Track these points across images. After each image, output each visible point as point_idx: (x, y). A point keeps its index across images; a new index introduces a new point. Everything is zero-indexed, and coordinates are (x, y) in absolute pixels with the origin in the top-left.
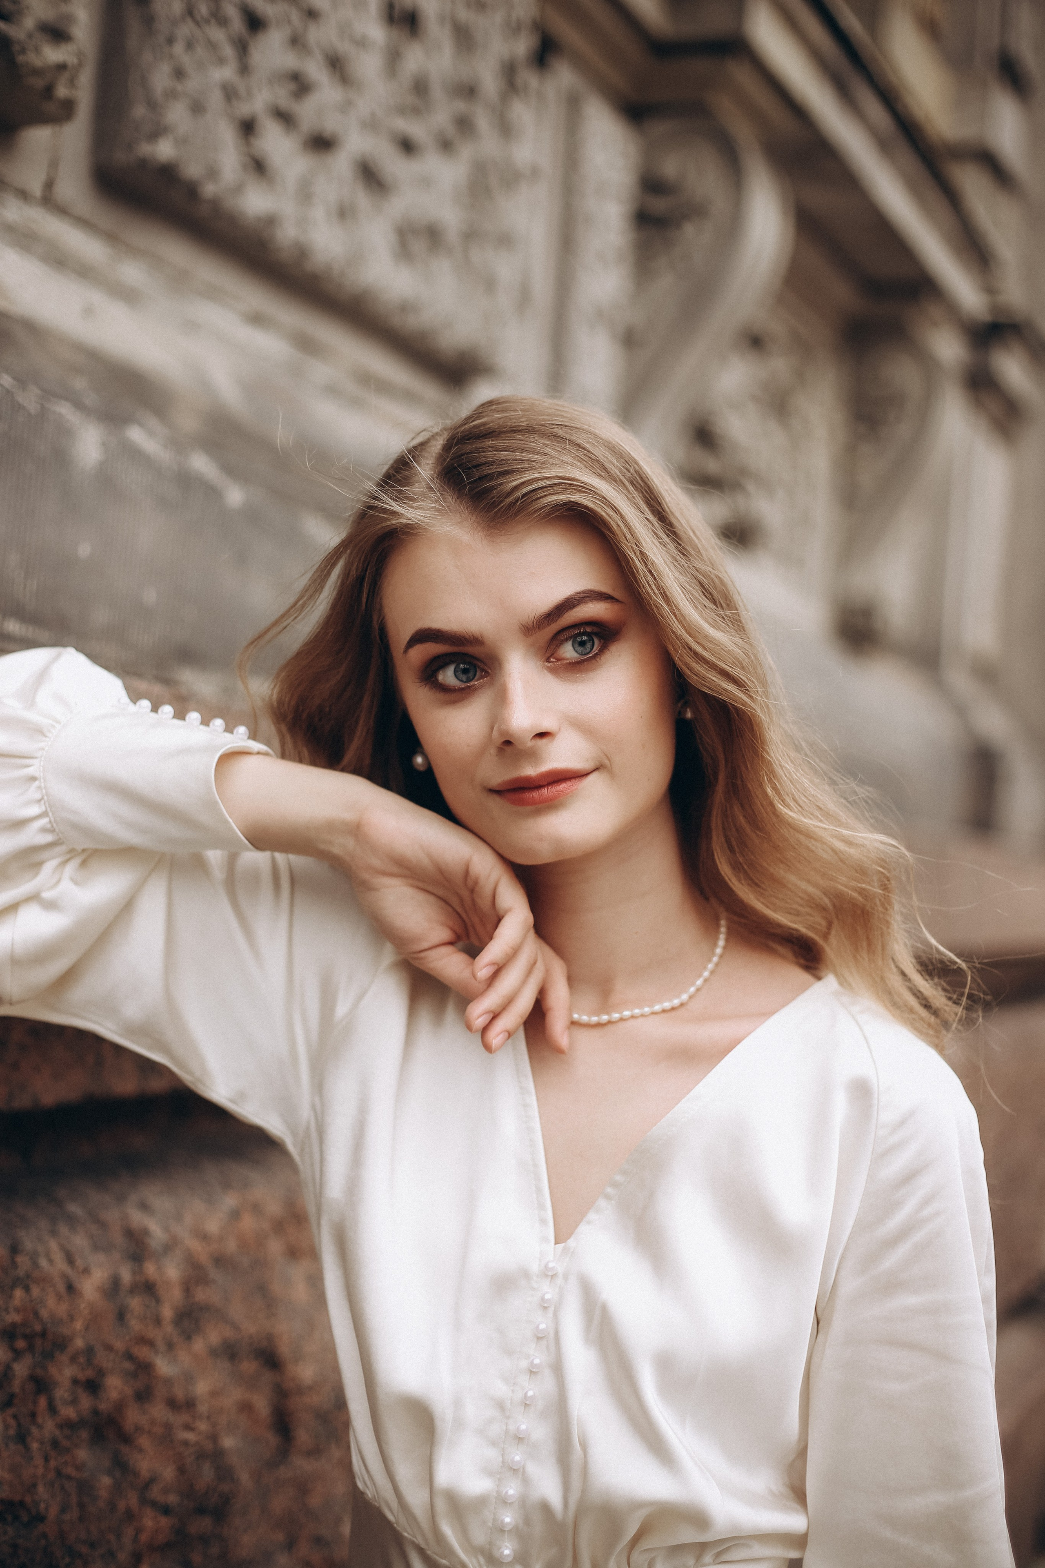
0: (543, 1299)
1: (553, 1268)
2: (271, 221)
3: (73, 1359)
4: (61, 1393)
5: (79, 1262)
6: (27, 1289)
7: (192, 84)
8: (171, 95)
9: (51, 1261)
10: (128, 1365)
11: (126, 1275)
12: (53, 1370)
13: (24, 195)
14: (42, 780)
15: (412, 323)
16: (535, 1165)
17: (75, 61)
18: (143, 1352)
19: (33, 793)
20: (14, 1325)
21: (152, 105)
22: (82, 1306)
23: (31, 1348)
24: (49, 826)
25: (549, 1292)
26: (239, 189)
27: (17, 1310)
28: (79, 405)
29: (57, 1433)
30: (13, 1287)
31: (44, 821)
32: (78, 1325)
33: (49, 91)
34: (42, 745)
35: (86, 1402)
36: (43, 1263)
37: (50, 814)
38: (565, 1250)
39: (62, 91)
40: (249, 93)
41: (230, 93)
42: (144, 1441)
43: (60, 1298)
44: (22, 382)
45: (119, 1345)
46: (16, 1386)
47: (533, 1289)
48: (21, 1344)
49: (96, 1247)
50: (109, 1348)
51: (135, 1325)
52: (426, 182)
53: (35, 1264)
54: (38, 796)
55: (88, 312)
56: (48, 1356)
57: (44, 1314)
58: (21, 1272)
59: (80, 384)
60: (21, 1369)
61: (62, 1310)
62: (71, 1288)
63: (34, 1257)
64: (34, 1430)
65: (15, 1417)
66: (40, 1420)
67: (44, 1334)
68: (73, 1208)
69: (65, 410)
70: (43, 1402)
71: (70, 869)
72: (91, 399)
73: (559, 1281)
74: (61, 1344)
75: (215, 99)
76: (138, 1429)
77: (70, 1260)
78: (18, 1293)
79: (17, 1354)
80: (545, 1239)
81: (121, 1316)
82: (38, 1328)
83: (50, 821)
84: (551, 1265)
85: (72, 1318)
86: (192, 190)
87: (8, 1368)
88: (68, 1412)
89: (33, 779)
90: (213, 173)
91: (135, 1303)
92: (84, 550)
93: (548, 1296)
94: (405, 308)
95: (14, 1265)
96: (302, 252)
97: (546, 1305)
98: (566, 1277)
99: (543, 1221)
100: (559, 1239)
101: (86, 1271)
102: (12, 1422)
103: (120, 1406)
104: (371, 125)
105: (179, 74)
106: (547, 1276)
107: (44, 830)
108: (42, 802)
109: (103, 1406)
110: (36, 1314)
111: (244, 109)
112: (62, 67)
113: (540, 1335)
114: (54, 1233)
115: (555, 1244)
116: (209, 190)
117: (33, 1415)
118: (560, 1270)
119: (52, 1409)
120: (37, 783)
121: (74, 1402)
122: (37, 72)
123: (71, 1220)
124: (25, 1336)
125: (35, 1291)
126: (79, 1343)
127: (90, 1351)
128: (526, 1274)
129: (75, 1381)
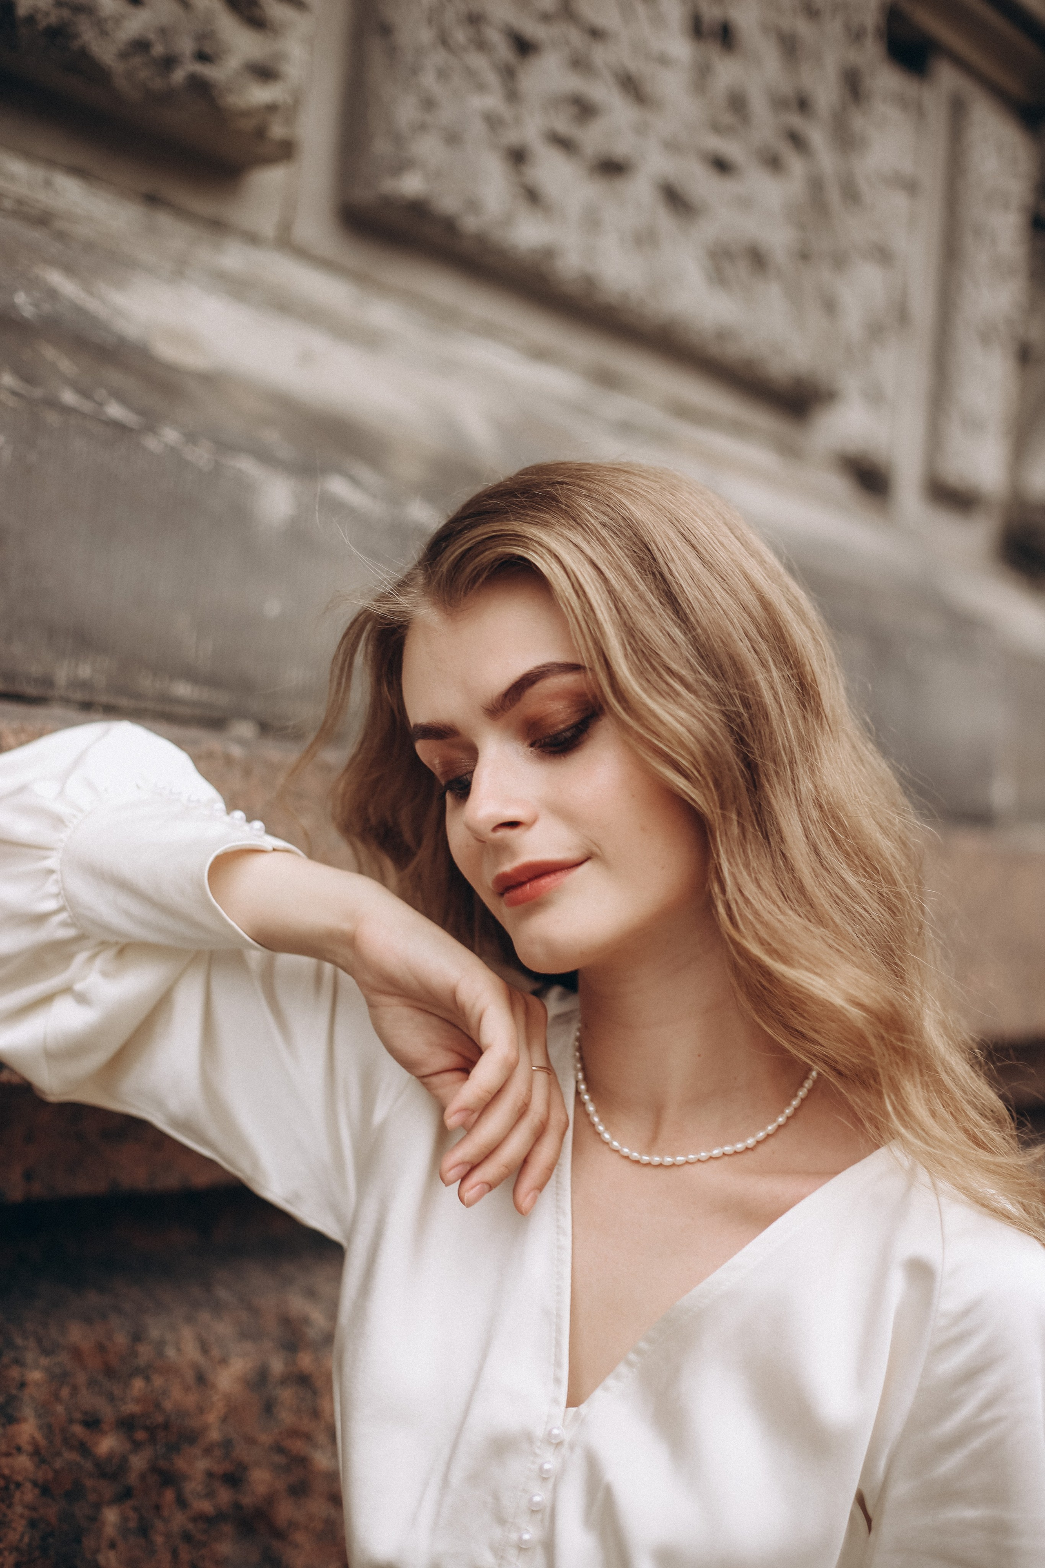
0: (541, 1468)
1: (557, 1436)
2: (549, 253)
3: (208, 1451)
4: (193, 1486)
5: (216, 1352)
6: (147, 1379)
7: (447, 114)
8: (422, 127)
9: (179, 1350)
10: (278, 1459)
11: (277, 1366)
12: (180, 1463)
13: (252, 239)
14: (59, 873)
15: (732, 351)
16: (558, 1316)
17: (290, 101)
18: (297, 1446)
19: (51, 887)
20: (132, 1416)
21: (398, 140)
22: (215, 1398)
23: (153, 1439)
24: (69, 920)
25: (550, 1462)
26: (508, 220)
27: (137, 1401)
28: (265, 457)
29: (190, 1526)
30: (132, 1375)
31: (63, 916)
32: (212, 1418)
33: (261, 133)
34: (62, 836)
35: (224, 1496)
36: (171, 1352)
37: (69, 909)
38: (576, 1416)
39: (277, 131)
40: (518, 121)
41: (493, 122)
42: (300, 1537)
43: (187, 1389)
44: (191, 438)
45: (265, 1439)
46: (133, 1479)
47: (535, 1455)
48: (140, 1435)
49: (244, 1335)
50: (251, 1441)
51: (286, 1417)
52: (745, 203)
53: (160, 1354)
54: (54, 889)
55: (306, 358)
56: (174, 1448)
57: (168, 1405)
58: (142, 1361)
59: (272, 437)
60: (138, 1462)
61: (190, 1400)
62: (202, 1380)
63: (160, 1346)
64: (159, 1525)
65: (136, 1509)
66: (166, 1513)
67: (166, 1426)
68: (222, 1293)
69: (246, 465)
70: (169, 1495)
71: (99, 963)
72: (285, 451)
73: (564, 1450)
74: (191, 1437)
75: (477, 129)
76: (293, 1524)
77: (204, 1348)
78: (138, 1384)
79: (137, 1446)
80: (556, 1401)
81: (269, 1408)
82: (160, 1419)
83: (70, 916)
84: (555, 1431)
85: (201, 1410)
86: (449, 225)
87: (124, 1460)
88: (206, 1506)
89: (51, 872)
90: (473, 205)
91: (287, 1395)
92: (273, 608)
93: (547, 1466)
94: (722, 335)
95: (134, 1354)
96: (589, 282)
97: (544, 1476)
98: (572, 1447)
99: (557, 1381)
100: (573, 1401)
101: (224, 1361)
102: (132, 1514)
103: (270, 1500)
104: (672, 146)
105: (429, 104)
106: (550, 1443)
107: (64, 924)
108: (60, 897)
109: (247, 1500)
110: (158, 1406)
111: (512, 137)
112: (272, 108)
113: (535, 1509)
114: (190, 1319)
115: (566, 1408)
116: (470, 223)
117: (158, 1508)
118: (567, 1435)
119: (182, 1503)
120: (54, 877)
121: (210, 1495)
122: (247, 113)
123: (218, 1308)
124: (146, 1428)
125: (158, 1381)
126: (214, 1435)
127: (227, 1444)
128: (529, 1438)
129: (210, 1475)
